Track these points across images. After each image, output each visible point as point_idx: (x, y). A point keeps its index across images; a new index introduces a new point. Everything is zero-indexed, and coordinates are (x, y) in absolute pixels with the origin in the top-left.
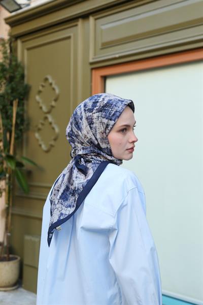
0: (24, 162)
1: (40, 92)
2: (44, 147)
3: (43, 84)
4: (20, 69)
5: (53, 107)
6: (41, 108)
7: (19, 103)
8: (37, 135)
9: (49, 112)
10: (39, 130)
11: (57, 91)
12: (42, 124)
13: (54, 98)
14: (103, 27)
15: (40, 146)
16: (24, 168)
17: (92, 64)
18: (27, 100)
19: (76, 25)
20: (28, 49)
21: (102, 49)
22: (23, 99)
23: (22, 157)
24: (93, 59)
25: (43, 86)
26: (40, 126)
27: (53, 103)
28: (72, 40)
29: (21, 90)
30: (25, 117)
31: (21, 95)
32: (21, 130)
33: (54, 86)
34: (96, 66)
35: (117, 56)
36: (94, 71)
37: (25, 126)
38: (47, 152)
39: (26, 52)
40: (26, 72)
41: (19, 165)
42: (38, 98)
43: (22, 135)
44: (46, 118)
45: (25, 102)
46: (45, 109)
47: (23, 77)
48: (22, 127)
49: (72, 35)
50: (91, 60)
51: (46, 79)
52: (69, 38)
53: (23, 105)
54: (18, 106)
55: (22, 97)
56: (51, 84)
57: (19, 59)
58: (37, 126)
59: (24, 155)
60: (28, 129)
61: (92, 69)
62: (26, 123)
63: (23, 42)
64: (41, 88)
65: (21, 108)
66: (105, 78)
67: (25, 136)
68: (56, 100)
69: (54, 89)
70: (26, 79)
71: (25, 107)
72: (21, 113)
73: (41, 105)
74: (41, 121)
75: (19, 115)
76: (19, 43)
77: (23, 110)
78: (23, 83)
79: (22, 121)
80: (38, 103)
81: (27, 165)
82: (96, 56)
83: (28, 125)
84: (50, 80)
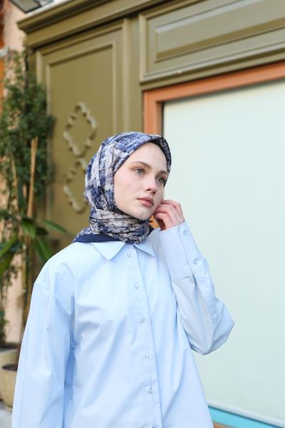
0: (48, 228)
1: (69, 126)
2: (76, 206)
3: (75, 115)
4: (40, 95)
5: (87, 147)
6: (71, 149)
7: (39, 142)
8: (66, 189)
9: (82, 156)
10: (69, 181)
11: (94, 125)
12: (73, 173)
13: (89, 134)
14: (159, 30)
15: (71, 204)
16: (48, 237)
17: (143, 84)
18: (51, 137)
19: (120, 29)
20: (52, 65)
21: (157, 62)
22: (44, 138)
23: (45, 220)
24: (145, 77)
25: (73, 118)
26: (70, 176)
27: (89, 143)
28: (114, 50)
29: (42, 123)
30: (49, 164)
31: (43, 131)
32: (43, 182)
33: (89, 117)
34: (149, 88)
35: (180, 71)
36: (146, 95)
37: (49, 176)
38: (81, 212)
39: (48, 68)
40: (49, 99)
41: (41, 232)
42: (66, 135)
43: (44, 189)
44: (78, 164)
45: (48, 141)
46: (76, 151)
47: (44, 105)
48: (44, 178)
49: (114, 43)
50: (142, 79)
51: (78, 108)
52: (110, 47)
53: (45, 145)
54: (39, 146)
55: (43, 134)
56: (85, 115)
57: (39, 80)
58: (65, 176)
59: (48, 218)
60: (53, 181)
61: (144, 92)
62: (49, 171)
63: (44, 55)
64: (70, 121)
65: (43, 149)
66: (162, 104)
67: (48, 190)
68: (92, 138)
69: (89, 122)
70: (49, 108)
71: (49, 149)
72: (42, 157)
73: (71, 145)
74: (72, 168)
75: (39, 161)
76: (38, 55)
77: (45, 153)
78: (45, 114)
79: (45, 168)
80: (67, 142)
81: (53, 232)
82: (150, 73)
83: (53, 174)
84: (84, 109)
